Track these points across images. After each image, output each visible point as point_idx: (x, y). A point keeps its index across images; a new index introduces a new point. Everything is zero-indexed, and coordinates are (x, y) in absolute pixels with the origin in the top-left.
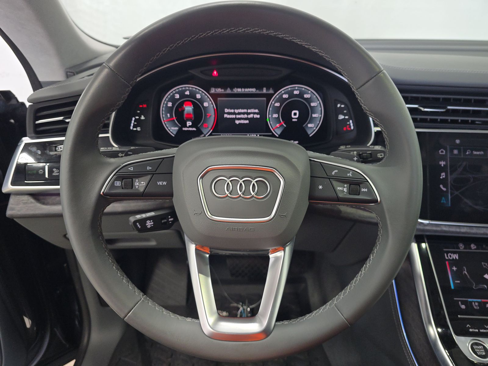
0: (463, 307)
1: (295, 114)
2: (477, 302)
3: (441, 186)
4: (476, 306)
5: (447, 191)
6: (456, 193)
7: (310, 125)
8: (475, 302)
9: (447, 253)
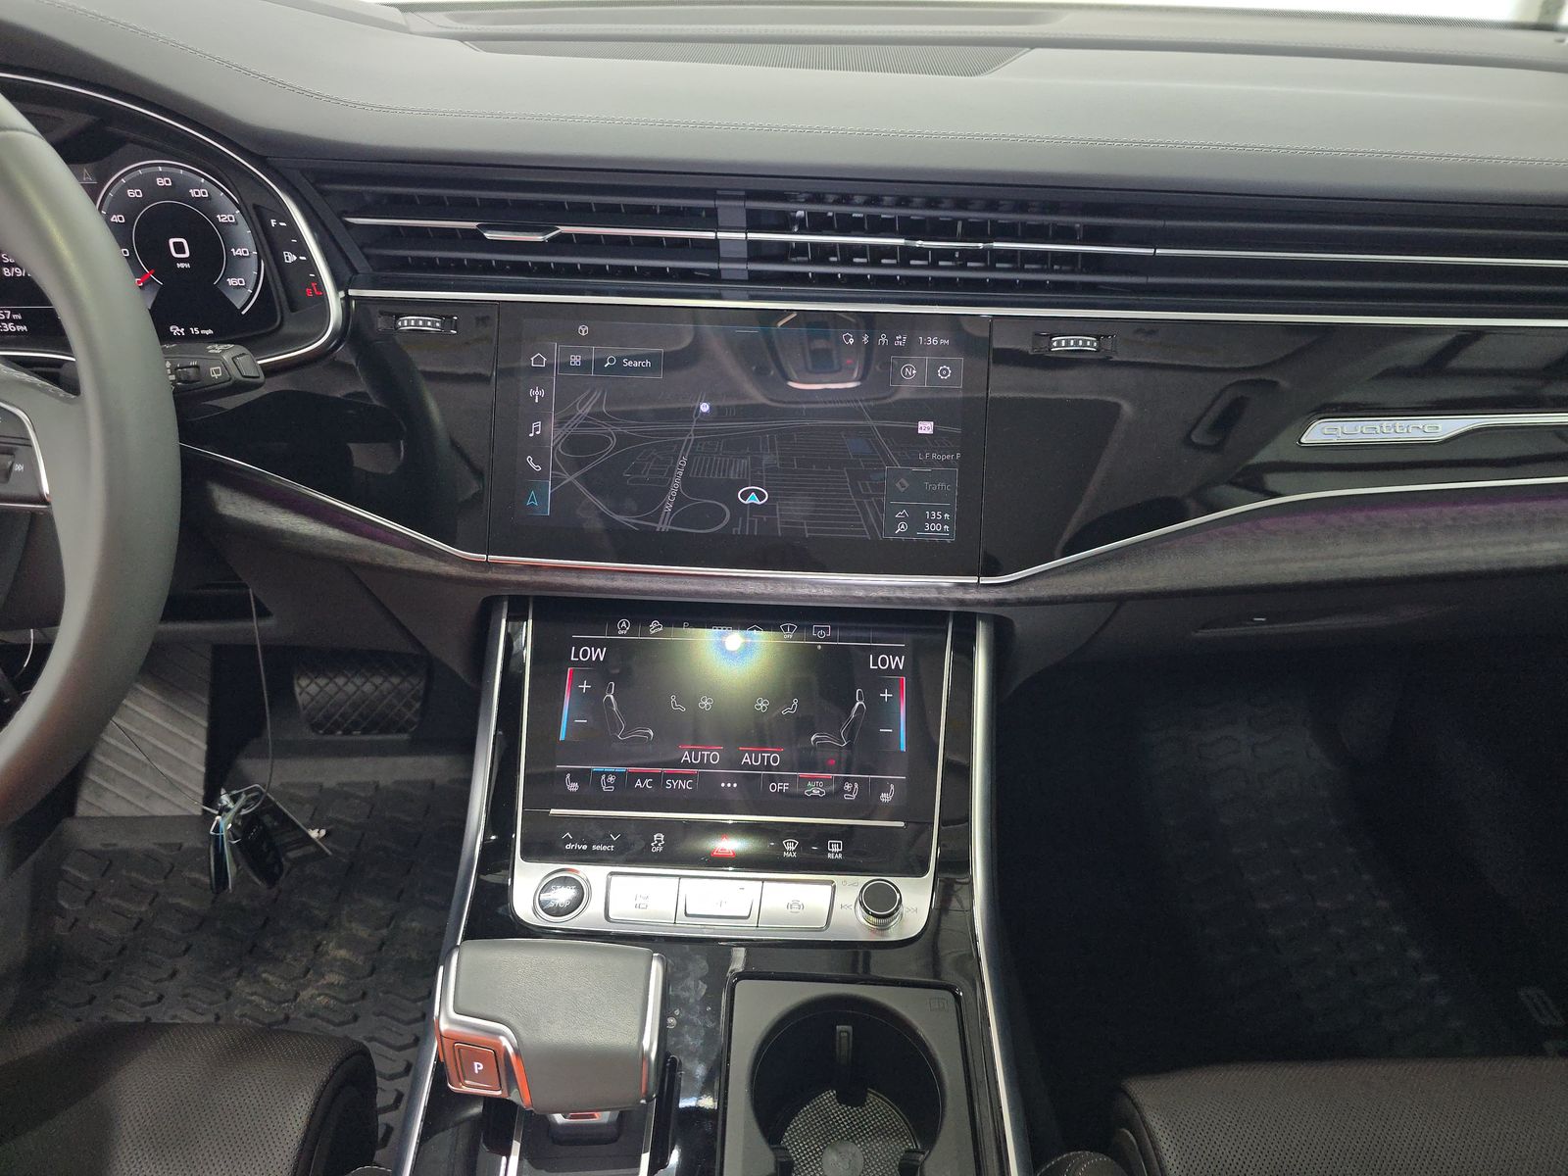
0: (573, 787)
1: (179, 248)
2: (613, 773)
3: (530, 460)
4: (608, 784)
5: (542, 475)
6: (569, 478)
7: (231, 281)
8: (607, 774)
9: (579, 644)
